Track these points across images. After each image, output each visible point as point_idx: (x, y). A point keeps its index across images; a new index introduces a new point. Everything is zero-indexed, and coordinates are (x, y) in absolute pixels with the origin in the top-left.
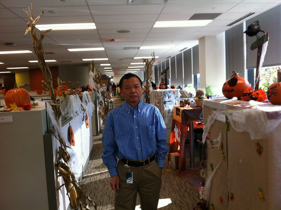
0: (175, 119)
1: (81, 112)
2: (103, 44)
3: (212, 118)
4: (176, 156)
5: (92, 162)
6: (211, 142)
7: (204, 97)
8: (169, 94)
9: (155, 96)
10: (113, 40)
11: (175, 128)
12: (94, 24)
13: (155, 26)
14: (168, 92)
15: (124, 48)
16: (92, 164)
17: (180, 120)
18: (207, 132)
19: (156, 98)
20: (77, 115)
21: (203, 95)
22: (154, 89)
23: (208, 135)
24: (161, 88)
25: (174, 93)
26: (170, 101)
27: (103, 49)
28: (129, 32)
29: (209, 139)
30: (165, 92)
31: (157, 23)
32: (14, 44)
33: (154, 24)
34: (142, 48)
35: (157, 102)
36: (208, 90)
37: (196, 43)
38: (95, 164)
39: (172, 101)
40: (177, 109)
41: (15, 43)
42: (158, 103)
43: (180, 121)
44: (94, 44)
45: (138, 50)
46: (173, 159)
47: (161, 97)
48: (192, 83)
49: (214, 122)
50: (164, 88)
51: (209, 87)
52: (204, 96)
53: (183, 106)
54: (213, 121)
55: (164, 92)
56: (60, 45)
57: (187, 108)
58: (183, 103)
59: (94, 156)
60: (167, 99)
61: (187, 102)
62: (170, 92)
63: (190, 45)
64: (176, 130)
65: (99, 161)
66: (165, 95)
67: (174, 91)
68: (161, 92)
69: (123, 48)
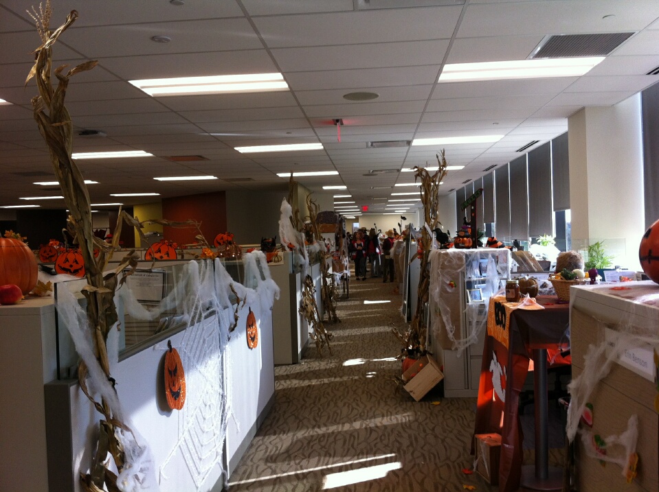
0: (492, 335)
1: (225, 308)
2: (315, 133)
3: (603, 357)
4: (493, 444)
5: (261, 442)
6: (598, 440)
7: (580, 273)
8: (481, 261)
9: (443, 267)
10: (337, 121)
11: (492, 362)
12: (279, 76)
13: (443, 78)
14: (479, 256)
15: (372, 143)
16: (259, 449)
17: (505, 341)
18: (585, 401)
19: (446, 271)
20: (206, 317)
21: (578, 267)
22: (441, 248)
23: (586, 414)
24: (461, 245)
25: (496, 258)
26: (483, 282)
27: (318, 146)
28: (377, 96)
29: (591, 426)
30: (470, 255)
31: (447, 67)
32: (101, 134)
33: (440, 71)
34: (417, 142)
35: (448, 282)
36: (594, 254)
37: (560, 127)
38: (267, 448)
39: (489, 281)
40: (498, 307)
41: (102, 132)
42: (450, 284)
43: (506, 344)
44: (294, 134)
45: (407, 147)
46: (484, 455)
47: (459, 270)
48: (550, 233)
49: (607, 371)
50: (466, 245)
51: (597, 244)
52: (582, 272)
53: (515, 299)
54: (605, 368)
55: (466, 255)
56: (212, 136)
57: (525, 305)
58: (516, 290)
59: (271, 425)
60: (475, 275)
61: (528, 288)
62: (484, 256)
63: (547, 132)
64: (496, 369)
65: (281, 440)
66: (470, 265)
67: (497, 254)
68: (458, 257)
69: (370, 144)
